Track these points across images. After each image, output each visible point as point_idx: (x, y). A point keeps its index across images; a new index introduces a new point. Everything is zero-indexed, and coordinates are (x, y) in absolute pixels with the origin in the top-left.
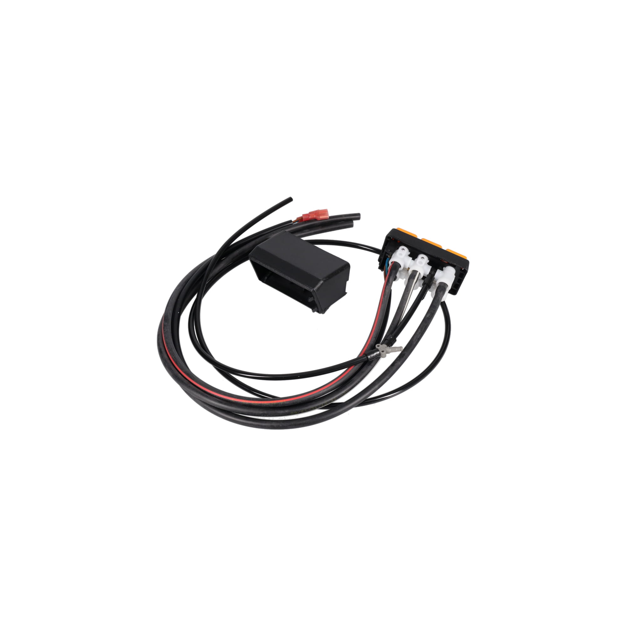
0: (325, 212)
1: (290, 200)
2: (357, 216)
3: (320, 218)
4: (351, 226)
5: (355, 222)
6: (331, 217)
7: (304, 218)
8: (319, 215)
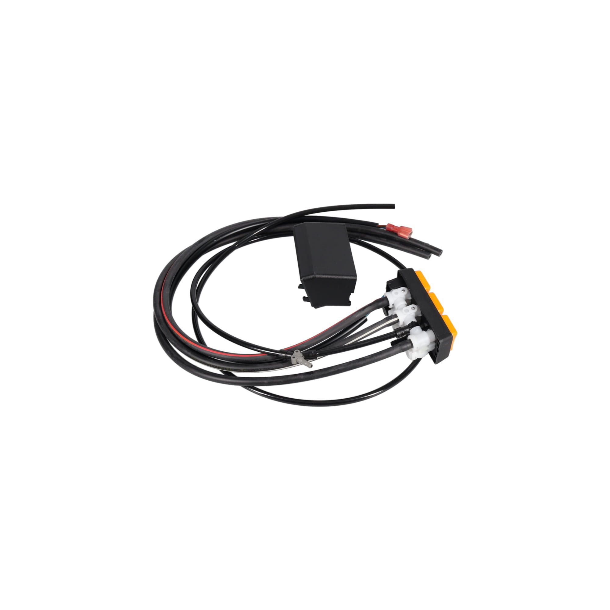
0: (409, 231)
1: (392, 206)
2: (438, 252)
3: (399, 234)
4: (427, 257)
5: (433, 256)
6: (410, 239)
7: (387, 226)
8: (401, 232)
